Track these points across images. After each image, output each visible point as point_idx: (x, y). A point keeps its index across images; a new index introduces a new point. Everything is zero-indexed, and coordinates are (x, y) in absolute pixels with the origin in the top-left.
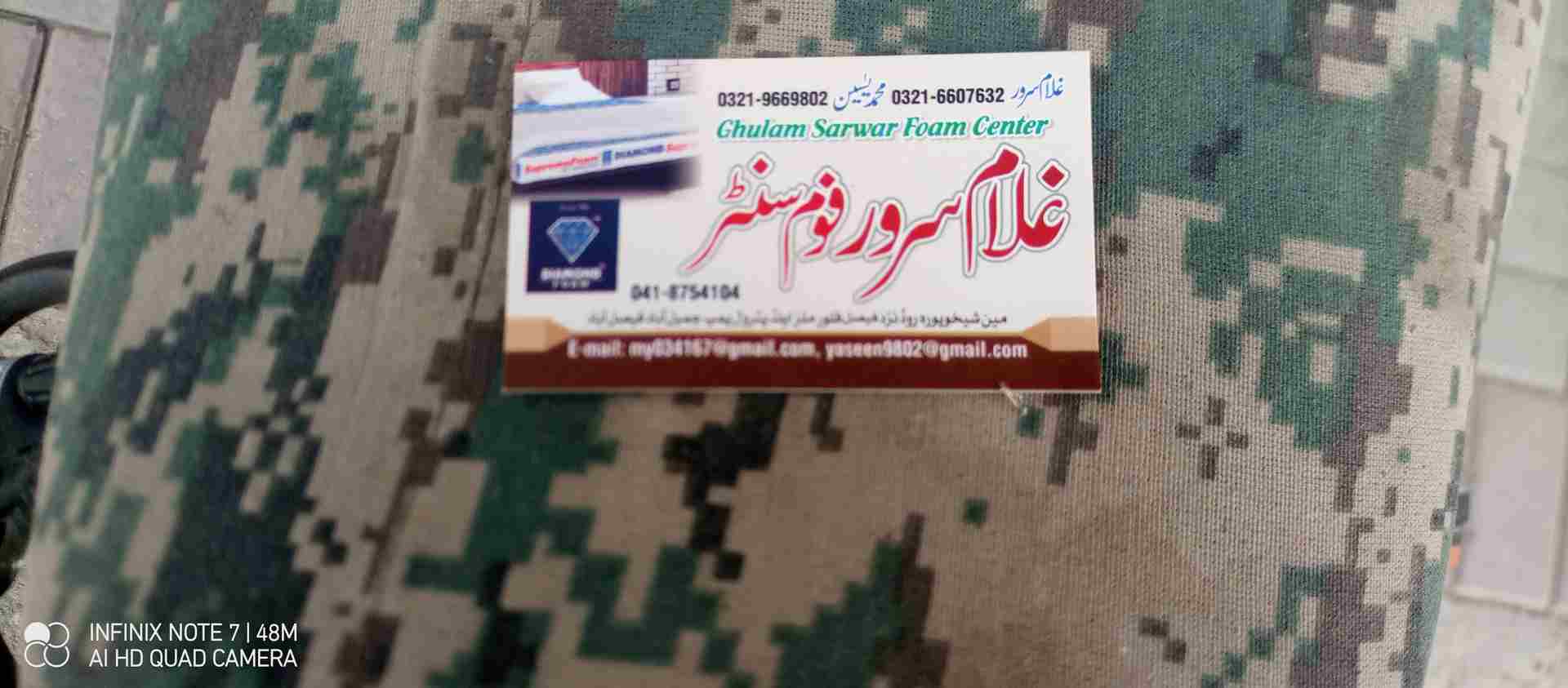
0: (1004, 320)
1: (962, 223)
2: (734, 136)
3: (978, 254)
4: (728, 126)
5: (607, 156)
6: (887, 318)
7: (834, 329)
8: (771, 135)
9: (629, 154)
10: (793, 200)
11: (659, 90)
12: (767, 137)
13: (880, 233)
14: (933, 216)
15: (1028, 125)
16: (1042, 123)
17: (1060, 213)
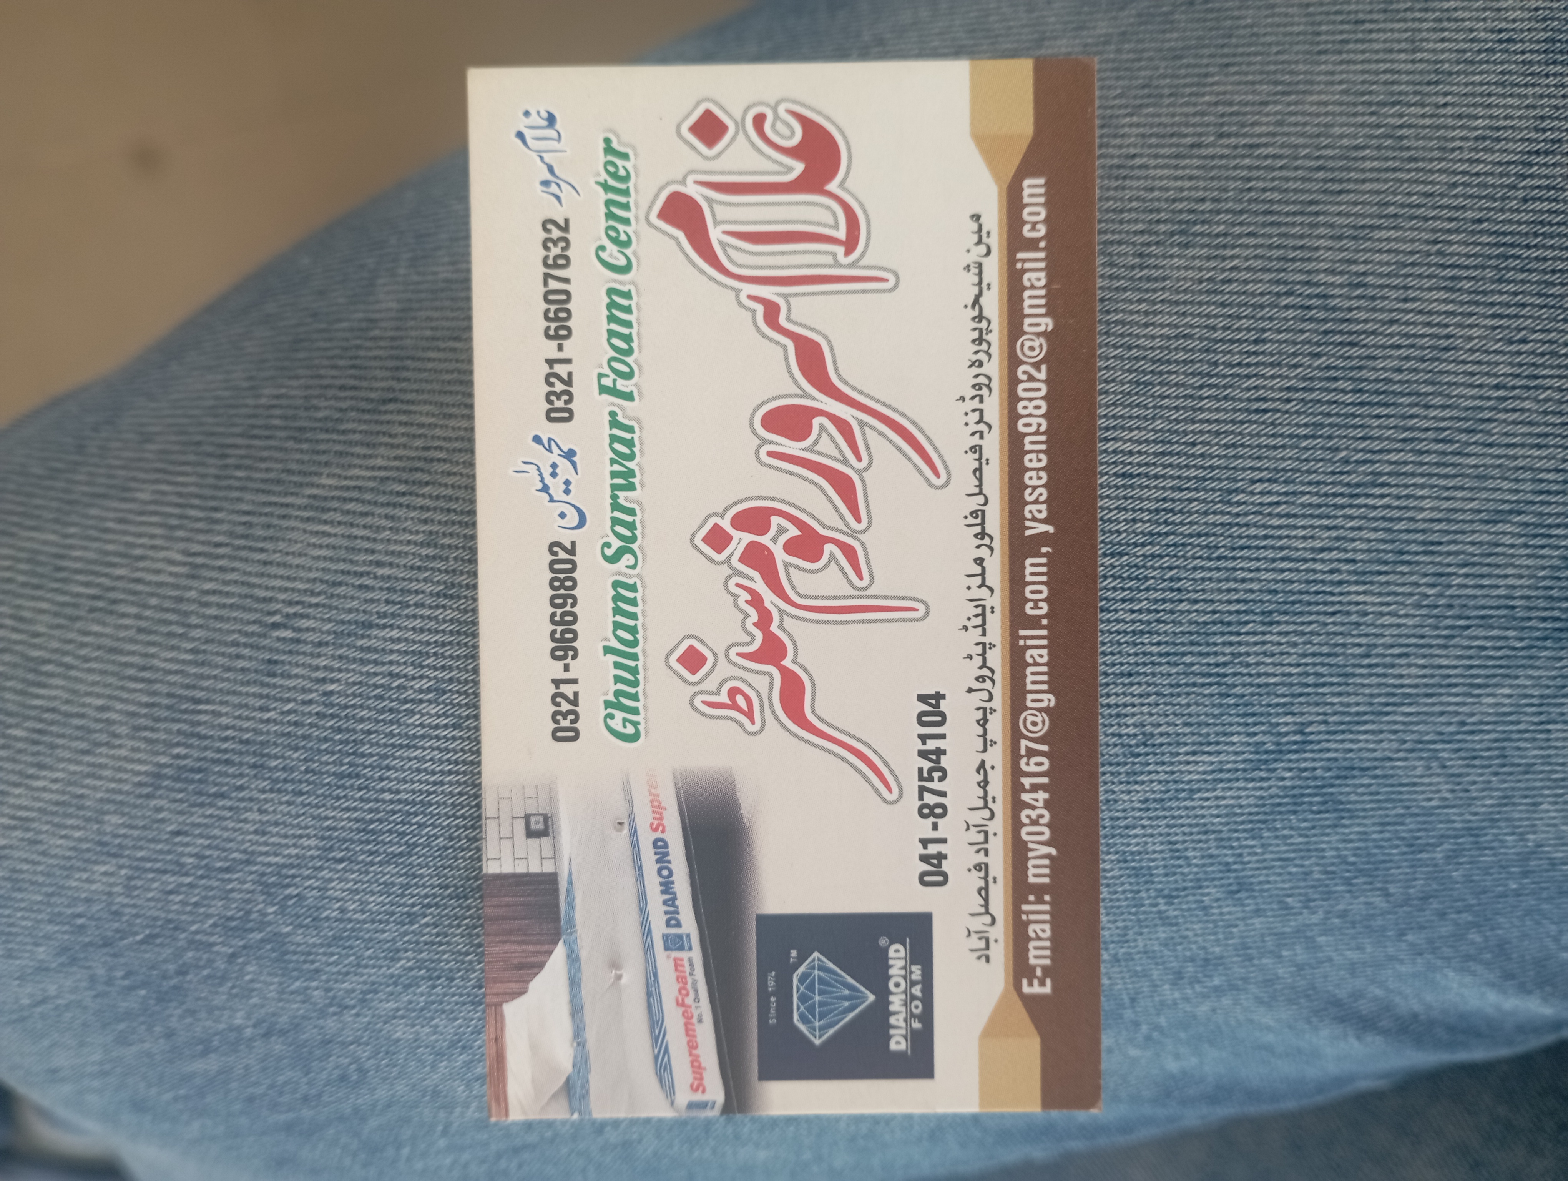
0: (976, 217)
1: (796, 295)
2: (635, 711)
3: (853, 265)
4: (616, 724)
5: (674, 943)
6: (974, 428)
7: (995, 523)
8: (635, 643)
9: (671, 902)
10: (756, 600)
11: (547, 852)
12: (638, 650)
13: (816, 442)
14: (785, 348)
15: (615, 176)
16: (609, 149)
17: (776, 117)
